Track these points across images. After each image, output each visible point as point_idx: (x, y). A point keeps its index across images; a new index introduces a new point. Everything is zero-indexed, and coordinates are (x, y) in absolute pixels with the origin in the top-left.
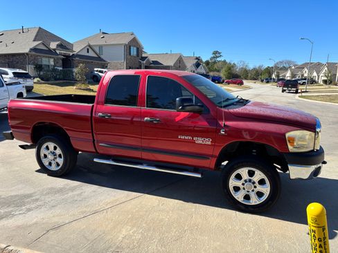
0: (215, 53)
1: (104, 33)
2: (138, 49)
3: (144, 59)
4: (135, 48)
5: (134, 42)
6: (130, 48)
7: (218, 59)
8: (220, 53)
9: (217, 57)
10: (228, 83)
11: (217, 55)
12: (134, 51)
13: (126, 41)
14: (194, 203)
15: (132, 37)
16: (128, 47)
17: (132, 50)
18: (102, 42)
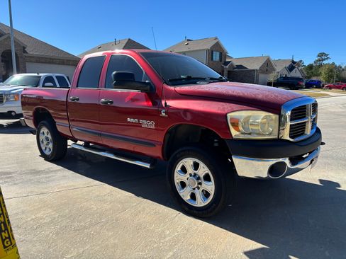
0: (321, 55)
1: (188, 40)
2: (221, 54)
3: (226, 63)
4: (218, 53)
5: (217, 47)
6: (212, 53)
7: (325, 62)
8: (326, 55)
9: (323, 60)
10: (330, 88)
11: (323, 57)
12: (216, 57)
13: (208, 46)
14: (144, 198)
15: (215, 42)
16: (210, 53)
17: (214, 55)
18: (185, 49)
